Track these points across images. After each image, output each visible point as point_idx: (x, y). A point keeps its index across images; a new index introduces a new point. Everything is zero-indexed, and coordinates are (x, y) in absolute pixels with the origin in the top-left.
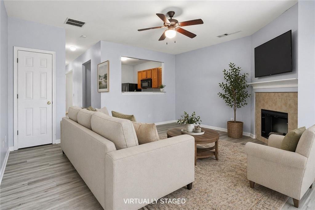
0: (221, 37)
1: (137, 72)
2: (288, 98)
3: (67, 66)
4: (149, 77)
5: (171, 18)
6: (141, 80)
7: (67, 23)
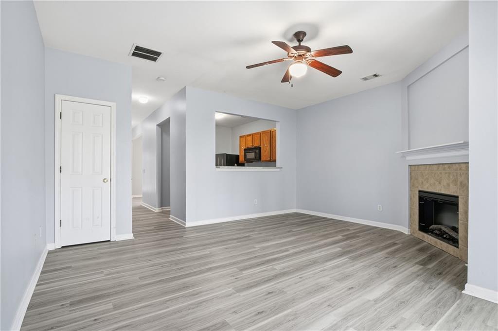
0: (367, 81)
1: (239, 138)
2: (459, 172)
3: (134, 130)
4: (256, 144)
5: (300, 44)
6: (245, 150)
7: (134, 54)
